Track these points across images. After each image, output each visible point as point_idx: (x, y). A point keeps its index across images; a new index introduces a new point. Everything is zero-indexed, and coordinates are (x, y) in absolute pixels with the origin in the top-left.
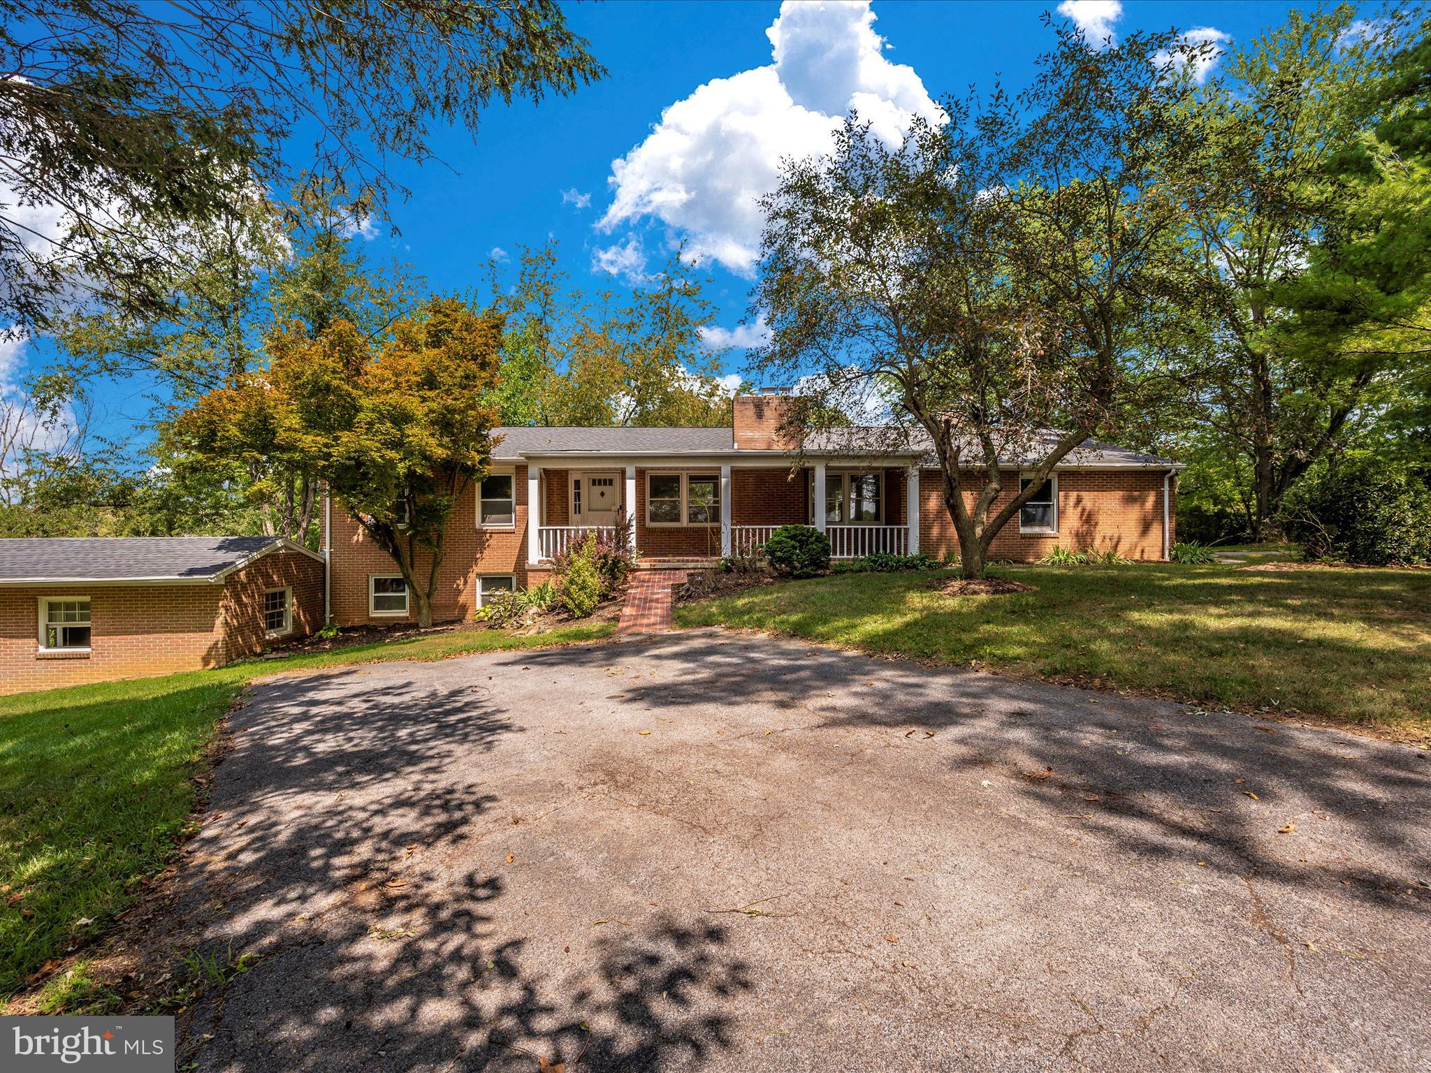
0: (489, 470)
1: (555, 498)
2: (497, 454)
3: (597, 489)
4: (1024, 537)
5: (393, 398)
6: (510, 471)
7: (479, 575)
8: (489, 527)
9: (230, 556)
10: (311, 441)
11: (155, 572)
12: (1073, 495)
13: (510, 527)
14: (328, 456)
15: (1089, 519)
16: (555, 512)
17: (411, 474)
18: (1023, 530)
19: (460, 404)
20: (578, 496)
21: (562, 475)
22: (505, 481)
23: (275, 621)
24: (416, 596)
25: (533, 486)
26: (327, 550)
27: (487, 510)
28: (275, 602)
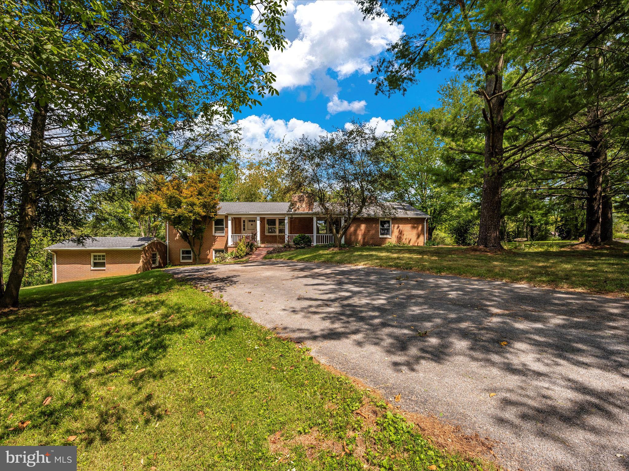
0: (217, 217)
1: (237, 226)
2: (220, 212)
3: (251, 223)
4: (381, 238)
5: (191, 199)
6: (223, 217)
7: (214, 249)
8: (217, 235)
9: (143, 242)
10: (170, 211)
11: (124, 246)
12: (396, 226)
13: (223, 235)
14: (174, 215)
15: (401, 233)
16: (237, 229)
17: (196, 219)
18: (380, 236)
19: (209, 200)
20: (244, 225)
21: (240, 219)
22: (222, 220)
23: (154, 262)
24: (195, 255)
25: (230, 223)
26: (167, 241)
27: (216, 229)
28: (154, 256)
